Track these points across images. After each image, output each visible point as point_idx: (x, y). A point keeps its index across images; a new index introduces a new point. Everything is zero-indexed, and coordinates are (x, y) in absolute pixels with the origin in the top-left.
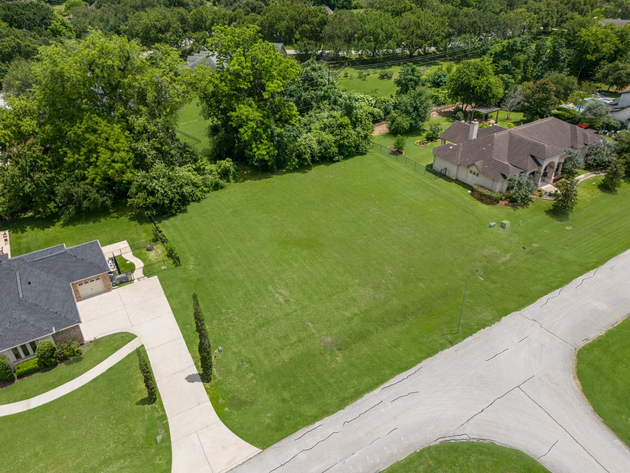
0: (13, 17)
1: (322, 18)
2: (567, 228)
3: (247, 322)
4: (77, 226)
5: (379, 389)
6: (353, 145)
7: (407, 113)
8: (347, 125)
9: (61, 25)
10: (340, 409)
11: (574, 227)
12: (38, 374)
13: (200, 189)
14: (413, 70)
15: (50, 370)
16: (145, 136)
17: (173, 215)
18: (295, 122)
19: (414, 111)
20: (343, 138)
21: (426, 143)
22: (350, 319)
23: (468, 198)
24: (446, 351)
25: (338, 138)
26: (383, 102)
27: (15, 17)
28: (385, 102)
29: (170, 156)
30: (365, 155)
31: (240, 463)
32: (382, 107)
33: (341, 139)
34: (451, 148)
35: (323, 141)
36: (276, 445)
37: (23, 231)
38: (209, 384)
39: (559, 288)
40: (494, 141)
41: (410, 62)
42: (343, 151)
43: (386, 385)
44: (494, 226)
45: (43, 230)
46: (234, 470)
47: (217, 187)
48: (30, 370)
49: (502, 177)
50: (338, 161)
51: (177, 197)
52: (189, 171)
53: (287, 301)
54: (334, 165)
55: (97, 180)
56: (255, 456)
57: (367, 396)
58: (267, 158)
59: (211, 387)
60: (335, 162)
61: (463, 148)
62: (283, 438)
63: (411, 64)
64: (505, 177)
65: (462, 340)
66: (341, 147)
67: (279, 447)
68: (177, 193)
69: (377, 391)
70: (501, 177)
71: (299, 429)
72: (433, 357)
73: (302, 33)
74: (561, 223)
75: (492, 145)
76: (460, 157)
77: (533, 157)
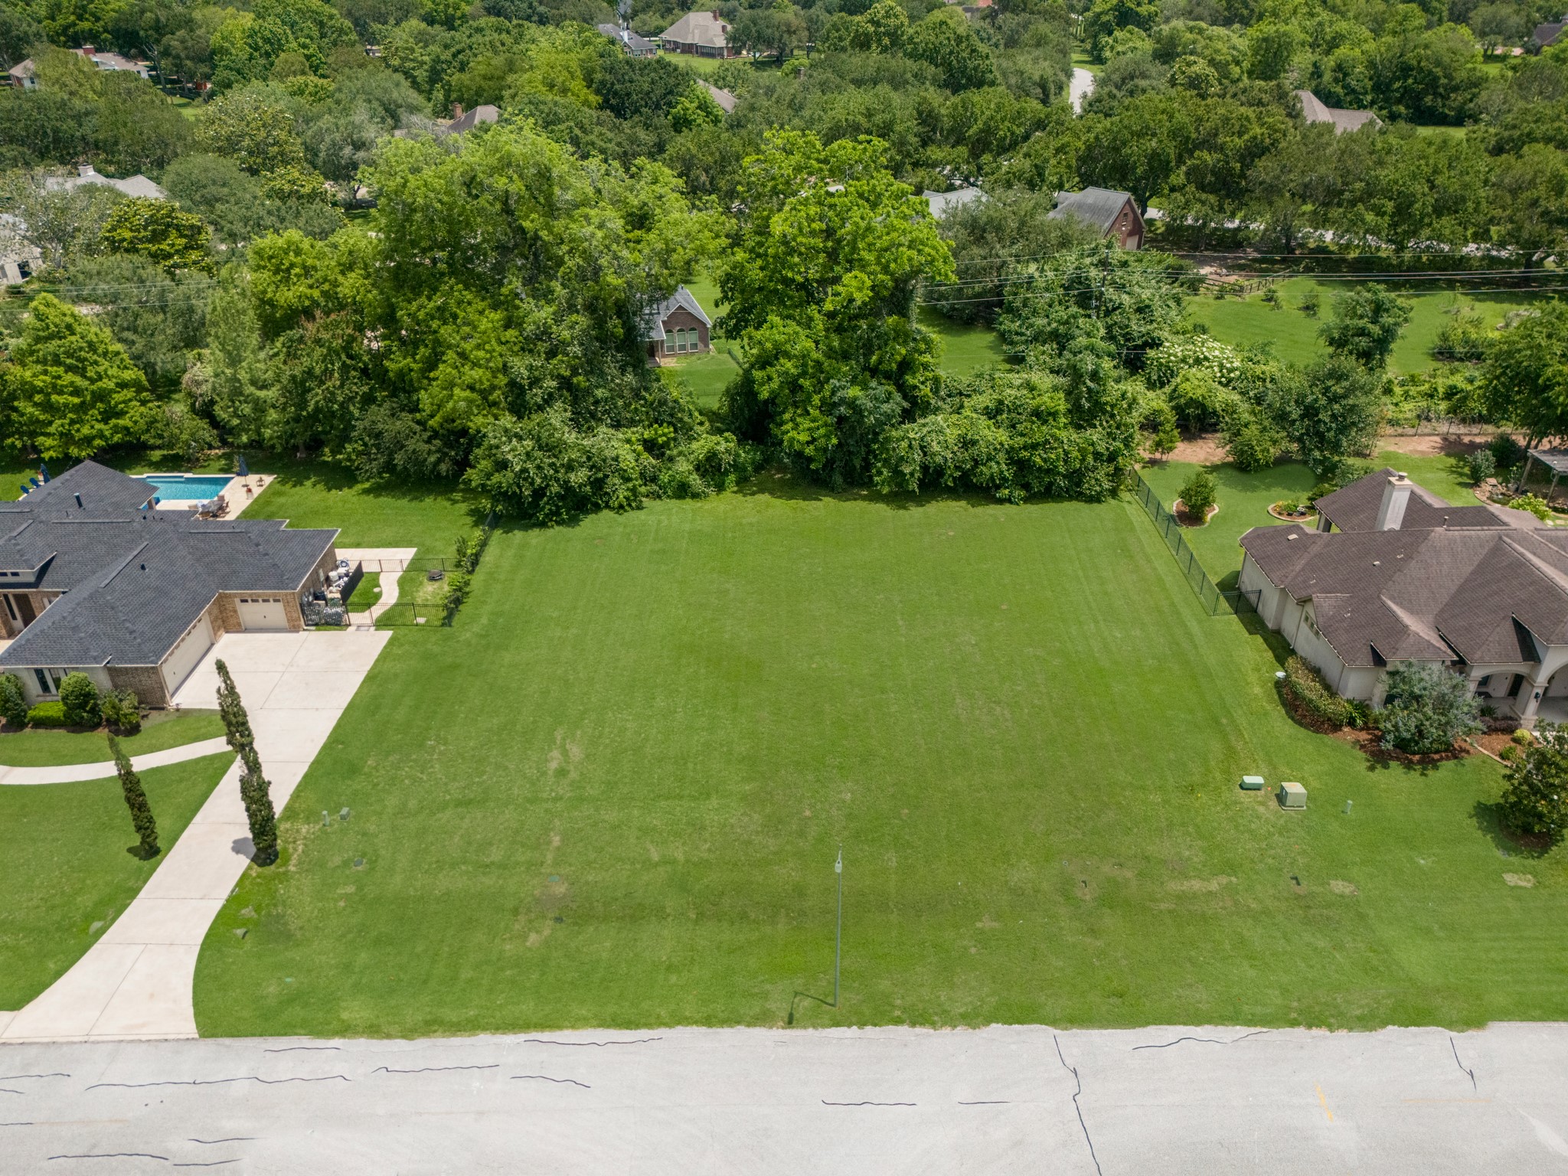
0: (613, 84)
1: (1255, 138)
2: (1511, 879)
3: (446, 784)
4: (382, 499)
5: (522, 1037)
6: (1062, 470)
7: (1281, 418)
8: (1054, 415)
9: (699, 107)
10: (404, 1037)
11: (1539, 884)
12: (62, 732)
13: (630, 485)
14: (1378, 309)
15: (81, 732)
16: (542, 347)
17: (542, 525)
18: (923, 383)
19: (1302, 417)
20: (1034, 447)
21: (1303, 514)
22: (648, 865)
23: (1257, 690)
24: (759, 1033)
25: (1020, 441)
26: (1259, 378)
27: (617, 87)
28: (1264, 380)
29: (591, 400)
30: (1095, 505)
31: (144, 1038)
32: (1251, 394)
33: (1025, 448)
34: (1292, 537)
35: (974, 443)
36: (227, 1041)
37: (299, 483)
38: (260, 870)
39: (1255, 1025)
40: (1423, 548)
41: (1378, 282)
42: (1030, 479)
43: (546, 1036)
44: (1256, 788)
45: (329, 490)
46: (123, 1045)
47: (683, 491)
48: (48, 718)
49: (1370, 657)
50: (1009, 501)
51: (555, 488)
52: (628, 441)
53: (562, 773)
54: (993, 509)
55: (437, 418)
56: (178, 1040)
57: (484, 1039)
58: (809, 451)
59: (258, 876)
60: (1001, 501)
61: (1327, 545)
62: (253, 1035)
63: (1382, 287)
64: (1379, 661)
65: (824, 1026)
66: (1022, 466)
67: (228, 1047)
68: (557, 480)
69: (510, 1039)
70: (1366, 659)
71: (296, 1034)
72: (714, 1030)
73: (1195, 175)
74: (1503, 858)
75: (1409, 557)
76: (1298, 568)
77: (1518, 627)
